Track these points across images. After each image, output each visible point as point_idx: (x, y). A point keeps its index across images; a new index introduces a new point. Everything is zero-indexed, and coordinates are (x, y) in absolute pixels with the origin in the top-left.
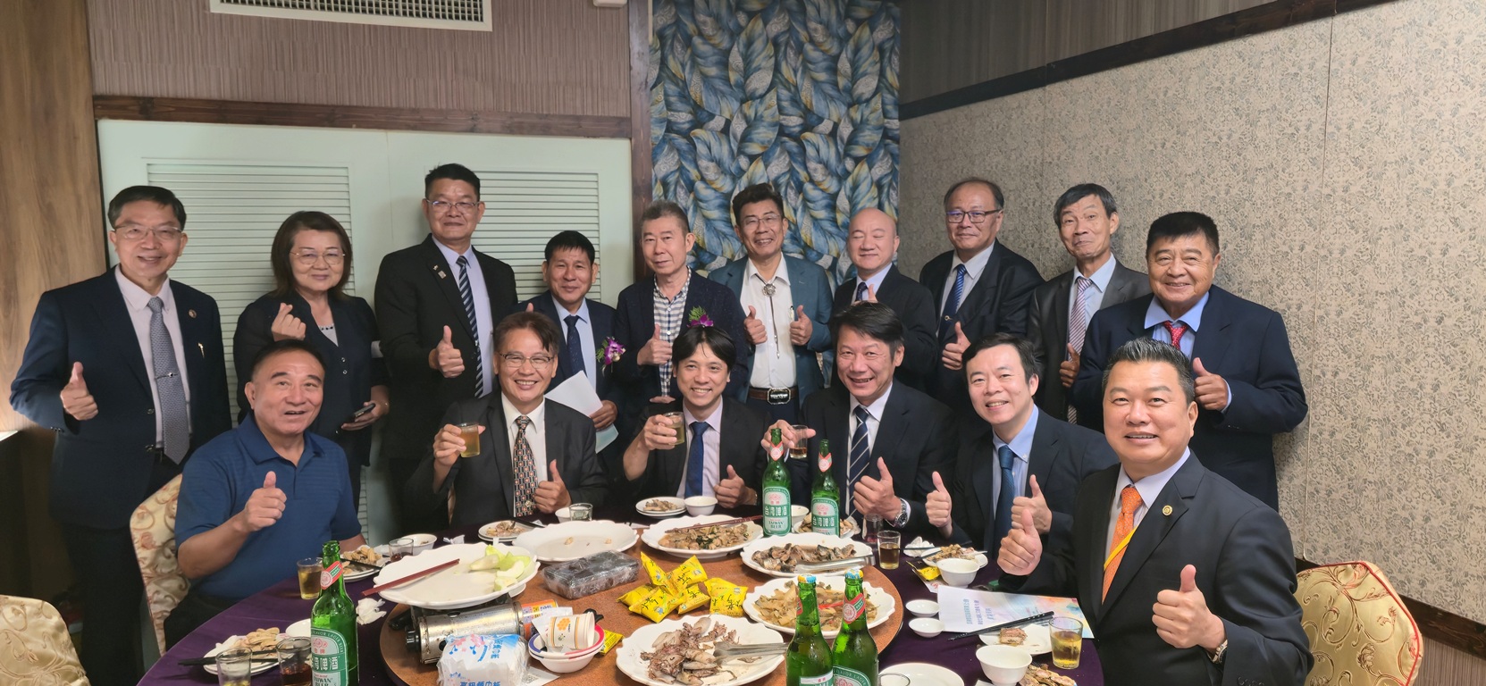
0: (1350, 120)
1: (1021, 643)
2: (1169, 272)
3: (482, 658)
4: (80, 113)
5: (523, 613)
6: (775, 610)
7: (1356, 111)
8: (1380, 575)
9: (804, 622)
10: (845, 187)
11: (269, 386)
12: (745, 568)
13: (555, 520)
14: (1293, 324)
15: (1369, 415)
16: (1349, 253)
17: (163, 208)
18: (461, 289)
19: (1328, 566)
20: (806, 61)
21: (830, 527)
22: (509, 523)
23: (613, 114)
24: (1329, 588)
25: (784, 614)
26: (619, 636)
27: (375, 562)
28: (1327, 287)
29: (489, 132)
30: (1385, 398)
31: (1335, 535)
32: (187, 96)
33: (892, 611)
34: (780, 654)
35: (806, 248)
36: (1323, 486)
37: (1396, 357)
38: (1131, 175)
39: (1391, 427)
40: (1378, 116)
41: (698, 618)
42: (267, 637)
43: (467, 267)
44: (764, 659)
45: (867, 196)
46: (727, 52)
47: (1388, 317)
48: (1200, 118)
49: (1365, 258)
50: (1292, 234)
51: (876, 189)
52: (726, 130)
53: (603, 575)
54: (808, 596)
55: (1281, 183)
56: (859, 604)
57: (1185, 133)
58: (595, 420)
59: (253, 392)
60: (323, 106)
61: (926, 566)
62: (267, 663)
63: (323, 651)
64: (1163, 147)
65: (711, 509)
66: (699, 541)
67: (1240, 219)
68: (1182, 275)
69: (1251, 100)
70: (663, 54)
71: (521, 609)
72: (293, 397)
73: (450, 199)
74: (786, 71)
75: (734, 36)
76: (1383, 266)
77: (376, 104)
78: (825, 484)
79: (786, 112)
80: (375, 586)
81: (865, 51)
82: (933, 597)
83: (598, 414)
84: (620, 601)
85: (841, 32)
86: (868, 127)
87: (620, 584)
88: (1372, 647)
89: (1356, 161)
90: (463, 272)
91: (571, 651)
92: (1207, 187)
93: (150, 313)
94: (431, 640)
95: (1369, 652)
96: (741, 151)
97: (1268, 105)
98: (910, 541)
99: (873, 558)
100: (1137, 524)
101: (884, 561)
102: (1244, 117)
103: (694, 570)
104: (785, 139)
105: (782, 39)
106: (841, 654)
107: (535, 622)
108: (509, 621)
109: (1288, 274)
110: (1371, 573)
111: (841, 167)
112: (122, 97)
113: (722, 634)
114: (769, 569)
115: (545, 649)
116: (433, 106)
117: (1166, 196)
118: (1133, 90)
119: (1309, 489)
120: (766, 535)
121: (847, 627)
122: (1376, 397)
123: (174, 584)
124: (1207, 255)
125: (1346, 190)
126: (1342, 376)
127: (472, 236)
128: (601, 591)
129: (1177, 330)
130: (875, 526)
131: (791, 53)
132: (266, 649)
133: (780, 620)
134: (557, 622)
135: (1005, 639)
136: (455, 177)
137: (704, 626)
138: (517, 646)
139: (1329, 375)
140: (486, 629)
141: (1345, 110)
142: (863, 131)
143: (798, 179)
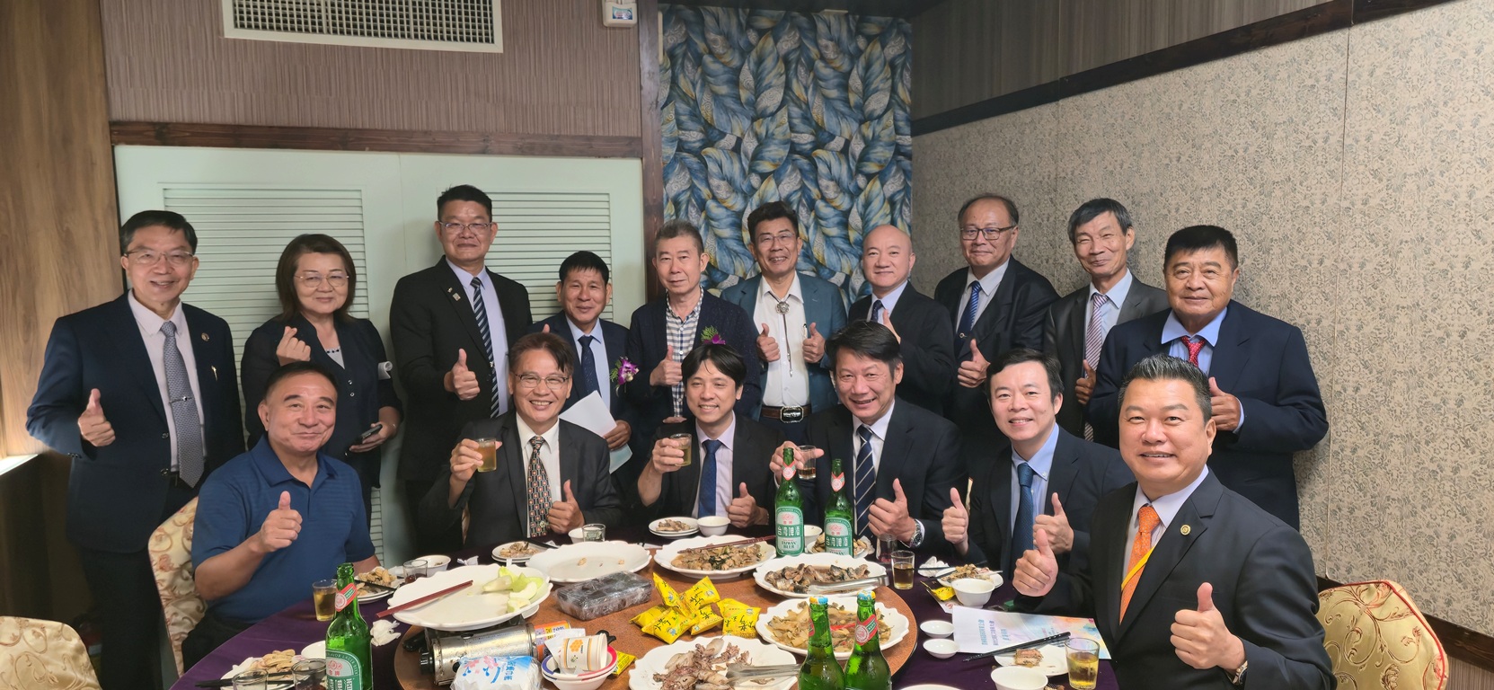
0: (1369, 132)
1: (1037, 664)
2: (1188, 285)
3: (495, 679)
4: (97, 142)
5: (536, 635)
6: (788, 631)
7: (1374, 122)
8: (1404, 594)
9: (816, 643)
10: (857, 205)
11: (282, 408)
12: (758, 588)
13: (569, 541)
14: (1313, 339)
15: (1392, 431)
16: (1369, 267)
17: (175, 232)
18: (475, 311)
19: (1350, 585)
20: (817, 78)
21: (843, 547)
22: (522, 544)
23: (624, 133)
24: (1352, 608)
25: (797, 635)
26: (632, 657)
27: (390, 583)
28: (1347, 301)
29: (501, 153)
30: (1407, 413)
31: (1358, 554)
32: (202, 122)
33: (907, 631)
34: (793, 675)
35: (818, 266)
36: (1346, 504)
37: (1419, 372)
38: (1146, 190)
39: (1414, 443)
40: (1397, 128)
41: (710, 639)
42: (282, 658)
43: (481, 288)
44: (777, 680)
45: (879, 213)
46: (738, 70)
47: (1409, 331)
48: (1216, 132)
49: (1385, 272)
50: (1311, 248)
51: (889, 206)
52: (737, 149)
53: (616, 595)
54: (820, 618)
55: (1298, 196)
56: (872, 625)
57: (1200, 147)
58: (608, 440)
59: (267, 414)
60: (336, 129)
61: (941, 586)
62: (283, 685)
63: (338, 673)
64: (1178, 161)
65: (724, 530)
66: (712, 561)
67: (1257, 233)
68: (1200, 288)
69: (1268, 113)
70: (673, 73)
71: (534, 631)
72: (306, 419)
73: (462, 221)
74: (797, 88)
75: (744, 54)
76: (1405, 280)
77: (389, 127)
78: (838, 504)
79: (797, 129)
80: (389, 608)
81: (876, 67)
82: (948, 618)
83: (612, 434)
84: (633, 623)
85: (851, 48)
86: (881, 143)
87: (633, 605)
88: (1396, 668)
89: (1375, 173)
90: (478, 293)
91: (584, 673)
92: (1223, 201)
93: (164, 337)
94: (445, 661)
95: (1393, 672)
96: (752, 170)
97: (1285, 118)
98: (924, 562)
99: (886, 579)
100: (1155, 544)
101: (898, 581)
102: (1260, 130)
103: (706, 590)
104: (797, 156)
105: (793, 57)
106: (854, 676)
107: (548, 643)
108: (522, 643)
109: (1307, 288)
110: (1395, 592)
111: (853, 184)
112: (138, 123)
113: (734, 655)
114: (782, 589)
115: (558, 670)
116: (445, 129)
117: (1182, 210)
118: (1148, 103)
119: (1331, 506)
120: (779, 556)
121: (859, 648)
122: (1398, 412)
123: (191, 606)
124: (1226, 269)
125: (1365, 203)
126: (1364, 391)
127: (486, 257)
128: (613, 612)
129: (1195, 345)
130: (889, 547)
131: (802, 70)
132: (282, 671)
133: (793, 641)
134: (570, 643)
135: (1021, 660)
136: (467, 199)
137: (716, 647)
138: (530, 667)
139: (1350, 391)
140: (499, 651)
141: (1363, 122)
142: (875, 148)
143: (810, 197)
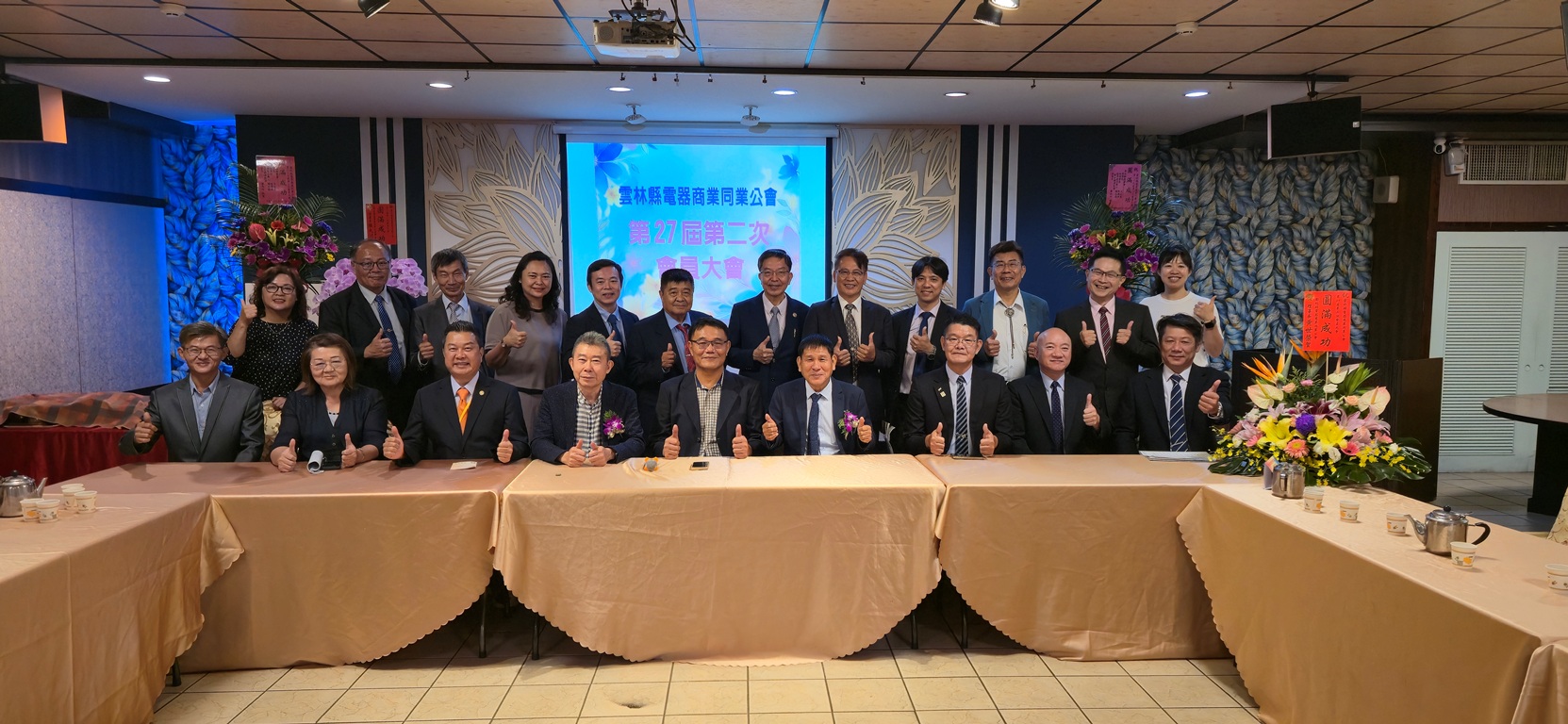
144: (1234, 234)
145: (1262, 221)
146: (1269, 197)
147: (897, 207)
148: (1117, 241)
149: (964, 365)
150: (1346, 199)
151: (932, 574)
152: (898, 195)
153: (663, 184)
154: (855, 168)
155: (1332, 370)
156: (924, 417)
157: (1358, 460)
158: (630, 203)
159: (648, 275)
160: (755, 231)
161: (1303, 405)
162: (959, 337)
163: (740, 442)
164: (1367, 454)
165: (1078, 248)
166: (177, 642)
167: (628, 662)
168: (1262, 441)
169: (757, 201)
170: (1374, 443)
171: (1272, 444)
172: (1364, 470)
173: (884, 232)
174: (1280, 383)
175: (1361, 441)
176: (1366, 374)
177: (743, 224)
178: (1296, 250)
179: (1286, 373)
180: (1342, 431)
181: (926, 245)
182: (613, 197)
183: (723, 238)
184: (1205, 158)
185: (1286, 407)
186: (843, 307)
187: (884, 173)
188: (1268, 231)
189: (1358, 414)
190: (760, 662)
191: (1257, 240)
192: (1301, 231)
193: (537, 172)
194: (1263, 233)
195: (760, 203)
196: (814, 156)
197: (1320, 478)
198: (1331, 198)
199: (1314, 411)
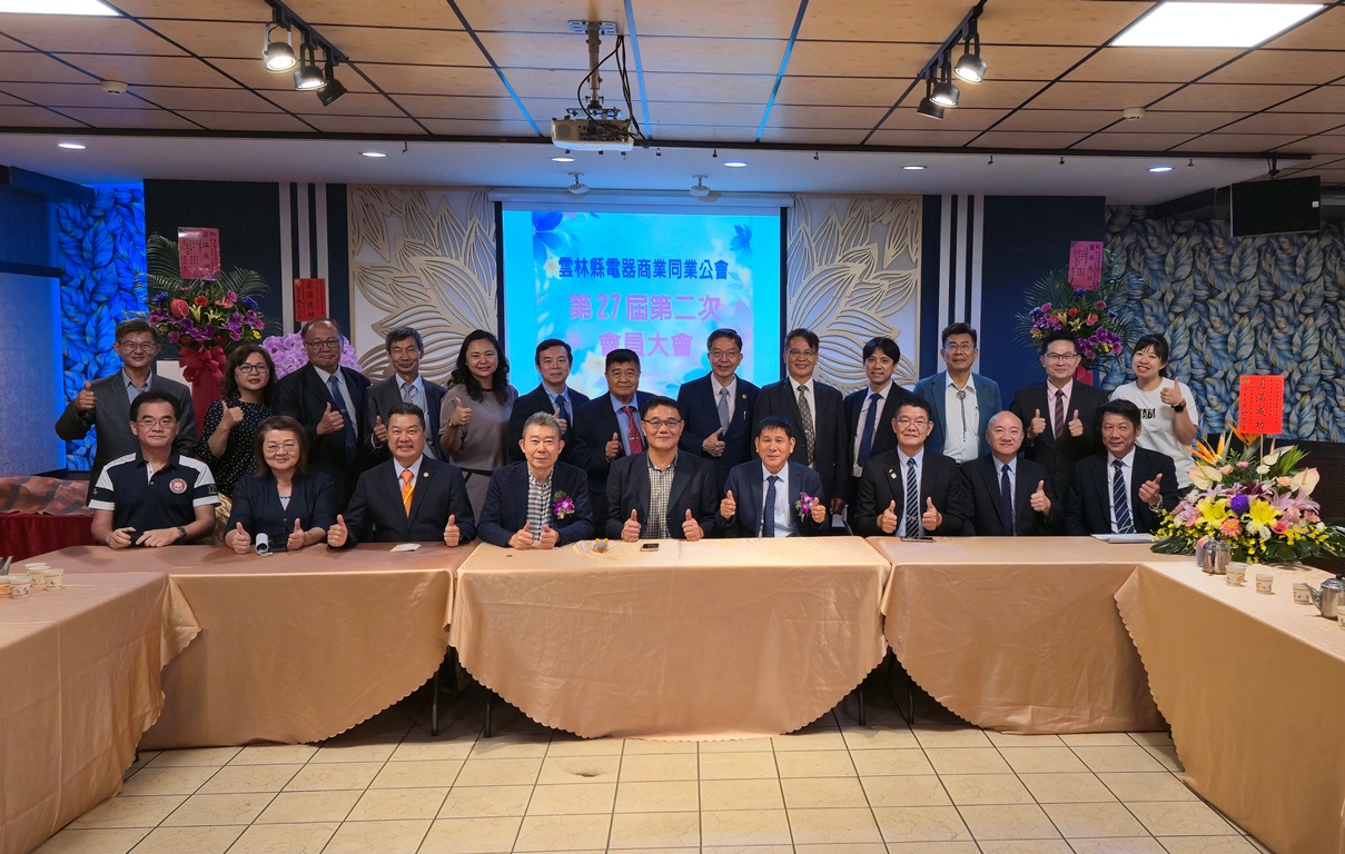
144: (1212, 310)
145: (1242, 296)
146: (1249, 272)
147: (855, 281)
148: (1078, 321)
149: (916, 447)
150: (1330, 273)
151: (878, 648)
152: (857, 269)
153: (606, 256)
154: (812, 239)
155: (1267, 452)
156: (875, 499)
157: (1286, 539)
158: (570, 275)
159: (589, 353)
160: (704, 305)
161: (1239, 486)
162: (910, 419)
163: (691, 525)
164: (1294, 533)
165: (1039, 327)
166: (144, 716)
167: (580, 739)
168: (1200, 521)
169: (707, 274)
170: (1303, 523)
171: (1209, 524)
172: (1292, 548)
173: (842, 307)
174: (1219, 464)
175: (1290, 521)
176: (1298, 456)
177: (692, 298)
178: (1277, 328)
179: (1225, 454)
180: (1273, 511)
181: (885, 321)
182: (552, 268)
183: (670, 313)
184: (1181, 230)
185: (1223, 488)
186: (795, 388)
187: (842, 245)
188: (1248, 307)
189: (1289, 494)
190: (710, 738)
191: (1236, 317)
192: (1283, 308)
193: (470, 242)
194: (1243, 310)
195: (710, 277)
196: (766, 228)
197: (1250, 555)
198: (1314, 273)
199: (1248, 492)
